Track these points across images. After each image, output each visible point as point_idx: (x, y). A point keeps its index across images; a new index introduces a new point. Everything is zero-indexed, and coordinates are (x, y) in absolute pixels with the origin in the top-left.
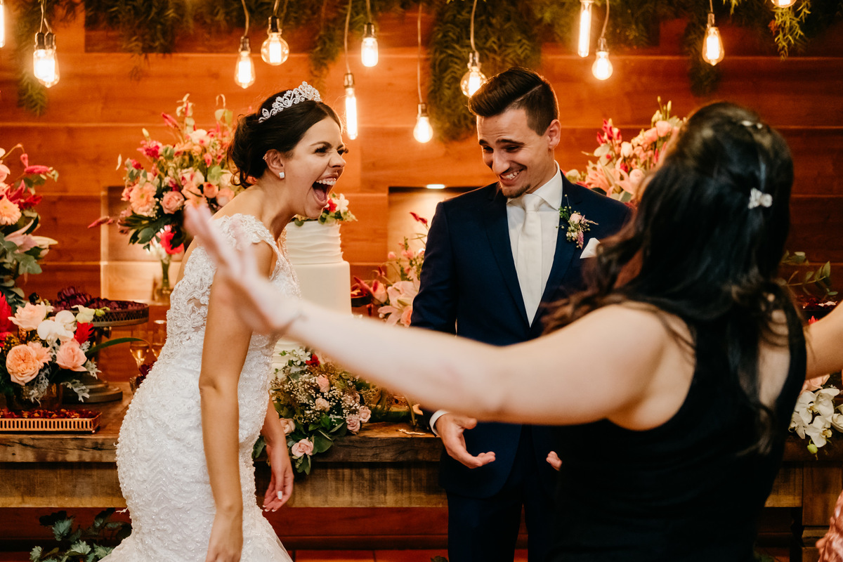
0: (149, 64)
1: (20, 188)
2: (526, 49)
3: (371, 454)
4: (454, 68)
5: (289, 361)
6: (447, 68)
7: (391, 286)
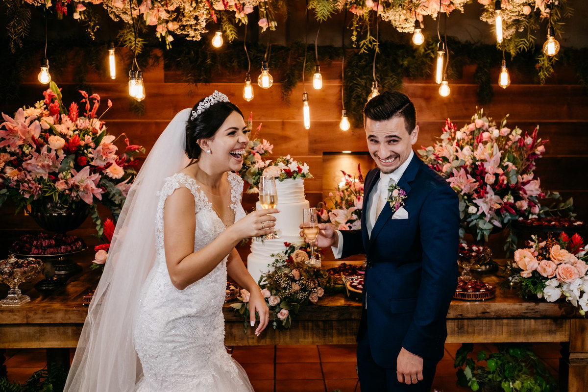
0: (198, 88)
1: (123, 158)
2: (395, 80)
3: (324, 315)
4: (357, 90)
5: (276, 260)
6: (353, 90)
7: (331, 211)
